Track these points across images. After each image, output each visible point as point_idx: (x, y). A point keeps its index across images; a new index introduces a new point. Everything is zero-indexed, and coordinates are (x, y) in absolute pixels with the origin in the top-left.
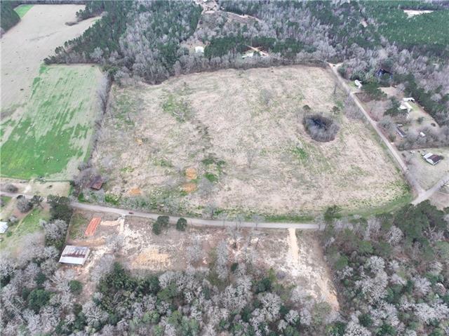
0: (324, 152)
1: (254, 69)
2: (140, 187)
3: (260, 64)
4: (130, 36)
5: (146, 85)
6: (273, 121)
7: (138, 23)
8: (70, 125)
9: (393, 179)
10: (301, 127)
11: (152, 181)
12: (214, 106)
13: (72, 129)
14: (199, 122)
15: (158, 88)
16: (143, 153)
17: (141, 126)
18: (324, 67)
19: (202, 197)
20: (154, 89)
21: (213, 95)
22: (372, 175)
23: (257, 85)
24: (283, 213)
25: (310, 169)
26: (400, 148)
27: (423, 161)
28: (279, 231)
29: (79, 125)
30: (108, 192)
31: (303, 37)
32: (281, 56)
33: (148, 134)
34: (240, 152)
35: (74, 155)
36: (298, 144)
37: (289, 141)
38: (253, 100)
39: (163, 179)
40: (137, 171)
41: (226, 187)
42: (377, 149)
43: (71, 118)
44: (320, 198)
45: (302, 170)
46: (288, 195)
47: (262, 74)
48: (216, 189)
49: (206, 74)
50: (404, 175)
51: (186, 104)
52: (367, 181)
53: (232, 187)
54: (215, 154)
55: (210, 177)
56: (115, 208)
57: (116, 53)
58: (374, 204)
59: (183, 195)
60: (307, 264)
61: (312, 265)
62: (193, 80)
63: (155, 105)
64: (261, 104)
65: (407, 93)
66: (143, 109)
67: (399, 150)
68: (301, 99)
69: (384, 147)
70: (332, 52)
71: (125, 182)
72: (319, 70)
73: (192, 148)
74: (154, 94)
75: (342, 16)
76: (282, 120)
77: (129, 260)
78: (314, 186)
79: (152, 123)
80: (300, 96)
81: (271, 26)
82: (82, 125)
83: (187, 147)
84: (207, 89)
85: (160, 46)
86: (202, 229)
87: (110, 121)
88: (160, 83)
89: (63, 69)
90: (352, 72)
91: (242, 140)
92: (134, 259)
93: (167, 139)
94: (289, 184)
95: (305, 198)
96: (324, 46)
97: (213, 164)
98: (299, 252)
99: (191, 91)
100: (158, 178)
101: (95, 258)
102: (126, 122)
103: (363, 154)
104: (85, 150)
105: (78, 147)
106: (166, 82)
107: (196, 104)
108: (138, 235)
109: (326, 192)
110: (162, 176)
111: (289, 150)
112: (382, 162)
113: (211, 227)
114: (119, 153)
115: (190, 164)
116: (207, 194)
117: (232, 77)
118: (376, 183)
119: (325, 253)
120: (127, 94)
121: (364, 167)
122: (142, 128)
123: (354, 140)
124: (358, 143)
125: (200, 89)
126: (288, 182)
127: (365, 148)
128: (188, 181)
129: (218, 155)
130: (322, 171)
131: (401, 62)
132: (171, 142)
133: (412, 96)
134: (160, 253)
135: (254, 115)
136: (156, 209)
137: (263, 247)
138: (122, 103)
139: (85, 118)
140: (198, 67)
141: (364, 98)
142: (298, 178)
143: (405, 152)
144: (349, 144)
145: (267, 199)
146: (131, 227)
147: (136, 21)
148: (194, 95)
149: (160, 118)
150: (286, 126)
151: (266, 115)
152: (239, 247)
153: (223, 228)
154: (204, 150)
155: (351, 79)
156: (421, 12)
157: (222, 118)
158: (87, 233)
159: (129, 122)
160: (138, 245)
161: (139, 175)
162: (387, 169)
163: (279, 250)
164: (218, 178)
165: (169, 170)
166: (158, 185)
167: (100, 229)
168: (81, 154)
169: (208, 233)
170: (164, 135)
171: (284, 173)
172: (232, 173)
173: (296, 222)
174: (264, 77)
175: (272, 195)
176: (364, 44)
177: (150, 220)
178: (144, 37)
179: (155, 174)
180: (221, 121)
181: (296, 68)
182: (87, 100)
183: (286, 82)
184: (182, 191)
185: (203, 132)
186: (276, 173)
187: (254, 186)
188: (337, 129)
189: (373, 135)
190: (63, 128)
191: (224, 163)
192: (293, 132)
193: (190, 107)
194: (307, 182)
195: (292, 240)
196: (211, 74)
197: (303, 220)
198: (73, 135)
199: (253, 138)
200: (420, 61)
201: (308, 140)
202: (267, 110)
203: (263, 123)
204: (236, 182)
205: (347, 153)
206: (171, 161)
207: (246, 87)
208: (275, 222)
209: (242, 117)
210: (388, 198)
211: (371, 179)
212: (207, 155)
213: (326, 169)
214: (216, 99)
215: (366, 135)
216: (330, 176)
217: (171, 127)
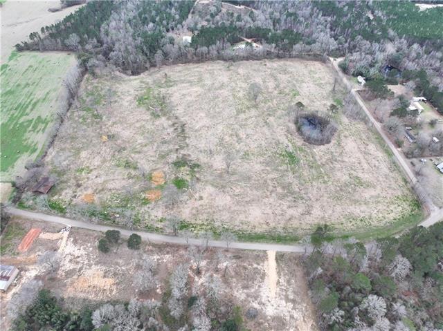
0: (317, 158)
1: (245, 62)
2: (95, 192)
3: (251, 57)
4: (113, 24)
5: (123, 75)
6: (260, 119)
7: (125, 10)
8: (29, 118)
9: (399, 193)
10: (293, 127)
11: (110, 186)
12: (196, 101)
13: (31, 121)
14: (177, 118)
15: (135, 79)
16: (105, 152)
17: (109, 120)
18: (324, 61)
19: (166, 207)
20: (130, 80)
21: (195, 89)
22: (374, 187)
23: (247, 78)
24: (262, 230)
25: (300, 177)
26: (408, 155)
27: (436, 172)
28: (255, 253)
29: (39, 117)
30: (56, 197)
31: (301, 28)
32: (275, 48)
33: (116, 129)
34: (218, 153)
35: (27, 152)
36: (287, 146)
37: (278, 143)
38: (241, 94)
39: (124, 183)
40: (95, 173)
41: (197, 196)
42: (381, 155)
43: (32, 110)
44: (309, 213)
45: (290, 178)
46: (271, 208)
47: (253, 68)
48: (185, 197)
49: (191, 66)
50: (413, 188)
51: (164, 98)
52: (368, 194)
53: (205, 195)
54: (189, 155)
55: (180, 183)
56: (61, 216)
57: (95, 40)
58: (375, 223)
59: (145, 204)
60: (287, 299)
61: (293, 301)
62: (176, 71)
63: (130, 98)
64: (249, 100)
65: (418, 91)
66: (116, 101)
67: (407, 157)
68: (295, 95)
69: (390, 154)
70: (333, 44)
71: (79, 186)
72: (317, 65)
73: (164, 148)
74: (130, 86)
75: (347, 7)
76: (271, 119)
77: (65, 285)
78: (302, 198)
79: (123, 118)
80: (294, 92)
81: (268, 16)
82: (43, 117)
83: (158, 147)
84: (189, 82)
85: (145, 34)
86: (161, 248)
87: (76, 114)
88: (139, 74)
89: (35, 56)
90: (354, 67)
91: (222, 139)
92: (72, 283)
93: (137, 136)
94: (273, 195)
95: (291, 212)
96: (325, 38)
97: (186, 168)
98: (278, 282)
99: (171, 84)
100: (119, 182)
101: (23, 281)
102: (94, 115)
103: (363, 161)
104: (40, 146)
105: (33, 142)
106: (146, 73)
107: (175, 98)
108: (82, 252)
109: (317, 205)
110: (124, 179)
111: (276, 153)
112: (386, 171)
113: (172, 246)
114: (78, 151)
115: (159, 166)
116: (173, 204)
117: (220, 69)
118: (378, 196)
119: (311, 285)
120: (100, 85)
121: (365, 177)
122: (110, 123)
123: (354, 144)
124: (359, 148)
125: (183, 82)
126: (272, 192)
127: (366, 153)
128: (153, 186)
129: (193, 157)
130: (313, 179)
131: (411, 57)
132: (140, 139)
133: (424, 95)
134: (105, 277)
135: (239, 112)
136: (109, 219)
137: (233, 274)
138: (92, 94)
139: (48, 110)
140: (182, 58)
141: (367, 96)
142: (284, 188)
143: (414, 160)
144: (347, 149)
145: (245, 212)
146: (75, 242)
147: (123, 9)
148: (174, 88)
149: (132, 112)
150: (276, 126)
151: (253, 112)
152: (203, 272)
153: (186, 248)
154: (177, 150)
155: (353, 75)
156: (435, 6)
157: (203, 115)
158: (20, 248)
159: (96, 116)
160: (80, 266)
161: (97, 177)
162: (391, 179)
163: (253, 279)
164: (190, 184)
165: (133, 173)
166: (117, 190)
167: (38, 243)
168: (35, 150)
169: (168, 253)
170: (134, 132)
171: (268, 181)
172: (206, 179)
173: (278, 243)
174: (255, 70)
175: (251, 207)
176: (370, 37)
177: (100, 234)
178: (128, 25)
179: (116, 177)
180: (201, 118)
181: (291, 61)
182: (55, 90)
183: (280, 76)
184: (144, 199)
185: (179, 130)
186: (258, 180)
187: (230, 195)
188: (334, 130)
189: (376, 138)
190: (21, 121)
191: (198, 166)
192: (281, 132)
193: (168, 101)
194: (294, 193)
195: (271, 266)
196: (196, 65)
197: (286, 240)
198: (30, 128)
199: (235, 138)
200: (433, 57)
201: (299, 142)
202: (256, 106)
203: (249, 122)
204: (210, 189)
205: (346, 159)
206: (137, 162)
207: (234, 81)
208: (252, 241)
209: (226, 114)
210: (392, 216)
211: (372, 192)
212: (181, 156)
213: (318, 178)
214: (199, 93)
215: (368, 138)
216: (323, 186)
217: (144, 123)
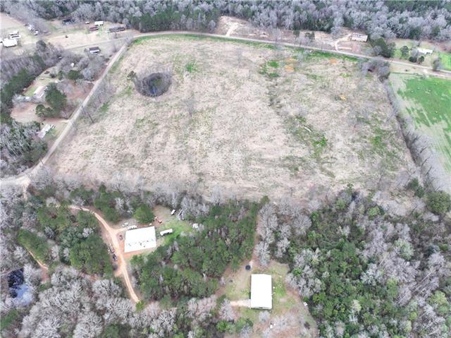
2: (331, 64)
8: (438, 126)
11: (322, 66)
12: (256, 130)
13: (433, 121)
14: (278, 113)
16: (336, 87)
21: (255, 147)
22: (150, 49)
33: (336, 105)
34: (243, 78)
35: (405, 92)
36: (187, 75)
37: (193, 78)
38: (203, 129)
39: (312, 67)
42: (124, 63)
54: (267, 80)
55: (274, 64)
73: (287, 87)
82: (424, 125)
93: (314, 97)
97: (269, 73)
99: (287, 162)
100: (317, 68)
103: (141, 61)
104: (398, 96)
105: (408, 100)
107: (281, 137)
110: (314, 69)
112: (132, 55)
115: (290, 76)
116: (278, 56)
121: (150, 54)
122: (345, 112)
128: (292, 64)
129: (263, 79)
130: (184, 56)
132: (310, 94)
135: (212, 109)
148: (283, 153)
149: (327, 124)
152: (262, 34)
154: (276, 85)
162: (135, 51)
164: (267, 64)
165: (308, 72)
166: (316, 64)
168: (400, 92)
170: (318, 102)
180: (253, 109)
184: (297, 59)
185: (275, 101)
191: (260, 73)
197: (218, 38)
199: (226, 86)
201: (175, 77)
205: (152, 63)
206: (307, 78)
208: (236, 39)
209: (227, 109)
210: (155, 39)
211: (154, 48)
212: (274, 80)
213: (180, 56)
214: (251, 140)
215: (119, 73)
216: (181, 53)
217: (311, 110)
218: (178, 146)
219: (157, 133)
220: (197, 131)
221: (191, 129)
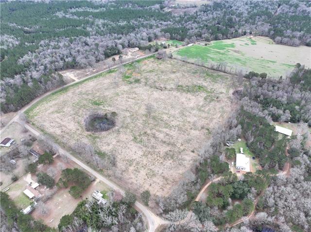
12: (178, 100)
14: (170, 90)
16: (165, 69)
21: (192, 105)
22: (49, 114)
24: (85, 82)
26: (34, 139)
28: (82, 78)
33: (179, 74)
42: (51, 130)
52: (51, 110)
54: (139, 84)
55: (127, 77)
68: (135, 138)
73: (151, 81)
93: (167, 77)
97: (133, 81)
98: (70, 77)
99: (208, 100)
103: (60, 122)
107: (189, 96)
112: (45, 124)
115: (143, 77)
118: (46, 111)
121: (56, 115)
122: (185, 74)
123: (70, 128)
124: (66, 127)
128: (134, 73)
132: (164, 77)
144: (72, 123)
148: (201, 99)
162: (41, 121)
170: (172, 78)
180: (160, 96)
185: (159, 88)
191: (130, 83)
197: (75, 84)
199: (131, 97)
205: (70, 117)
208: (86, 79)
209: (154, 103)
210: (38, 108)
211: (49, 111)
212: (141, 82)
213: (78, 103)
214: (186, 104)
215: (63, 136)
216: (74, 102)
217: (176, 81)
218: (174, 130)
219: (154, 135)
220: (165, 119)
221: (162, 121)
